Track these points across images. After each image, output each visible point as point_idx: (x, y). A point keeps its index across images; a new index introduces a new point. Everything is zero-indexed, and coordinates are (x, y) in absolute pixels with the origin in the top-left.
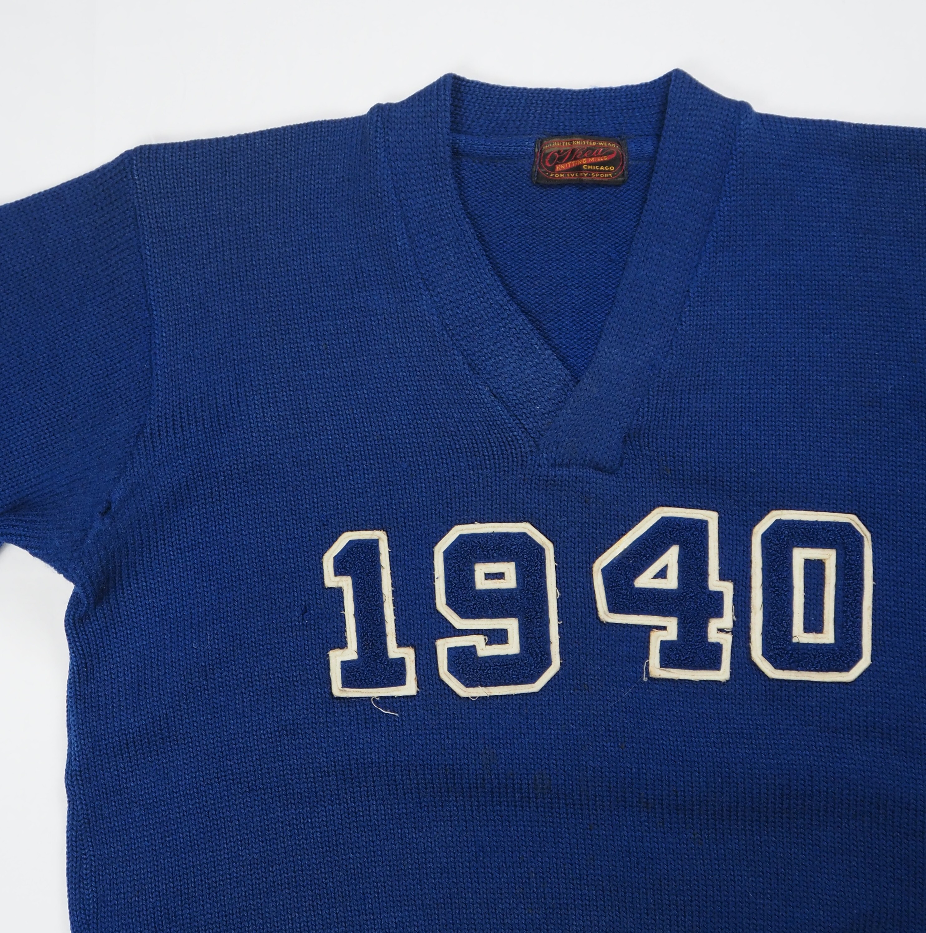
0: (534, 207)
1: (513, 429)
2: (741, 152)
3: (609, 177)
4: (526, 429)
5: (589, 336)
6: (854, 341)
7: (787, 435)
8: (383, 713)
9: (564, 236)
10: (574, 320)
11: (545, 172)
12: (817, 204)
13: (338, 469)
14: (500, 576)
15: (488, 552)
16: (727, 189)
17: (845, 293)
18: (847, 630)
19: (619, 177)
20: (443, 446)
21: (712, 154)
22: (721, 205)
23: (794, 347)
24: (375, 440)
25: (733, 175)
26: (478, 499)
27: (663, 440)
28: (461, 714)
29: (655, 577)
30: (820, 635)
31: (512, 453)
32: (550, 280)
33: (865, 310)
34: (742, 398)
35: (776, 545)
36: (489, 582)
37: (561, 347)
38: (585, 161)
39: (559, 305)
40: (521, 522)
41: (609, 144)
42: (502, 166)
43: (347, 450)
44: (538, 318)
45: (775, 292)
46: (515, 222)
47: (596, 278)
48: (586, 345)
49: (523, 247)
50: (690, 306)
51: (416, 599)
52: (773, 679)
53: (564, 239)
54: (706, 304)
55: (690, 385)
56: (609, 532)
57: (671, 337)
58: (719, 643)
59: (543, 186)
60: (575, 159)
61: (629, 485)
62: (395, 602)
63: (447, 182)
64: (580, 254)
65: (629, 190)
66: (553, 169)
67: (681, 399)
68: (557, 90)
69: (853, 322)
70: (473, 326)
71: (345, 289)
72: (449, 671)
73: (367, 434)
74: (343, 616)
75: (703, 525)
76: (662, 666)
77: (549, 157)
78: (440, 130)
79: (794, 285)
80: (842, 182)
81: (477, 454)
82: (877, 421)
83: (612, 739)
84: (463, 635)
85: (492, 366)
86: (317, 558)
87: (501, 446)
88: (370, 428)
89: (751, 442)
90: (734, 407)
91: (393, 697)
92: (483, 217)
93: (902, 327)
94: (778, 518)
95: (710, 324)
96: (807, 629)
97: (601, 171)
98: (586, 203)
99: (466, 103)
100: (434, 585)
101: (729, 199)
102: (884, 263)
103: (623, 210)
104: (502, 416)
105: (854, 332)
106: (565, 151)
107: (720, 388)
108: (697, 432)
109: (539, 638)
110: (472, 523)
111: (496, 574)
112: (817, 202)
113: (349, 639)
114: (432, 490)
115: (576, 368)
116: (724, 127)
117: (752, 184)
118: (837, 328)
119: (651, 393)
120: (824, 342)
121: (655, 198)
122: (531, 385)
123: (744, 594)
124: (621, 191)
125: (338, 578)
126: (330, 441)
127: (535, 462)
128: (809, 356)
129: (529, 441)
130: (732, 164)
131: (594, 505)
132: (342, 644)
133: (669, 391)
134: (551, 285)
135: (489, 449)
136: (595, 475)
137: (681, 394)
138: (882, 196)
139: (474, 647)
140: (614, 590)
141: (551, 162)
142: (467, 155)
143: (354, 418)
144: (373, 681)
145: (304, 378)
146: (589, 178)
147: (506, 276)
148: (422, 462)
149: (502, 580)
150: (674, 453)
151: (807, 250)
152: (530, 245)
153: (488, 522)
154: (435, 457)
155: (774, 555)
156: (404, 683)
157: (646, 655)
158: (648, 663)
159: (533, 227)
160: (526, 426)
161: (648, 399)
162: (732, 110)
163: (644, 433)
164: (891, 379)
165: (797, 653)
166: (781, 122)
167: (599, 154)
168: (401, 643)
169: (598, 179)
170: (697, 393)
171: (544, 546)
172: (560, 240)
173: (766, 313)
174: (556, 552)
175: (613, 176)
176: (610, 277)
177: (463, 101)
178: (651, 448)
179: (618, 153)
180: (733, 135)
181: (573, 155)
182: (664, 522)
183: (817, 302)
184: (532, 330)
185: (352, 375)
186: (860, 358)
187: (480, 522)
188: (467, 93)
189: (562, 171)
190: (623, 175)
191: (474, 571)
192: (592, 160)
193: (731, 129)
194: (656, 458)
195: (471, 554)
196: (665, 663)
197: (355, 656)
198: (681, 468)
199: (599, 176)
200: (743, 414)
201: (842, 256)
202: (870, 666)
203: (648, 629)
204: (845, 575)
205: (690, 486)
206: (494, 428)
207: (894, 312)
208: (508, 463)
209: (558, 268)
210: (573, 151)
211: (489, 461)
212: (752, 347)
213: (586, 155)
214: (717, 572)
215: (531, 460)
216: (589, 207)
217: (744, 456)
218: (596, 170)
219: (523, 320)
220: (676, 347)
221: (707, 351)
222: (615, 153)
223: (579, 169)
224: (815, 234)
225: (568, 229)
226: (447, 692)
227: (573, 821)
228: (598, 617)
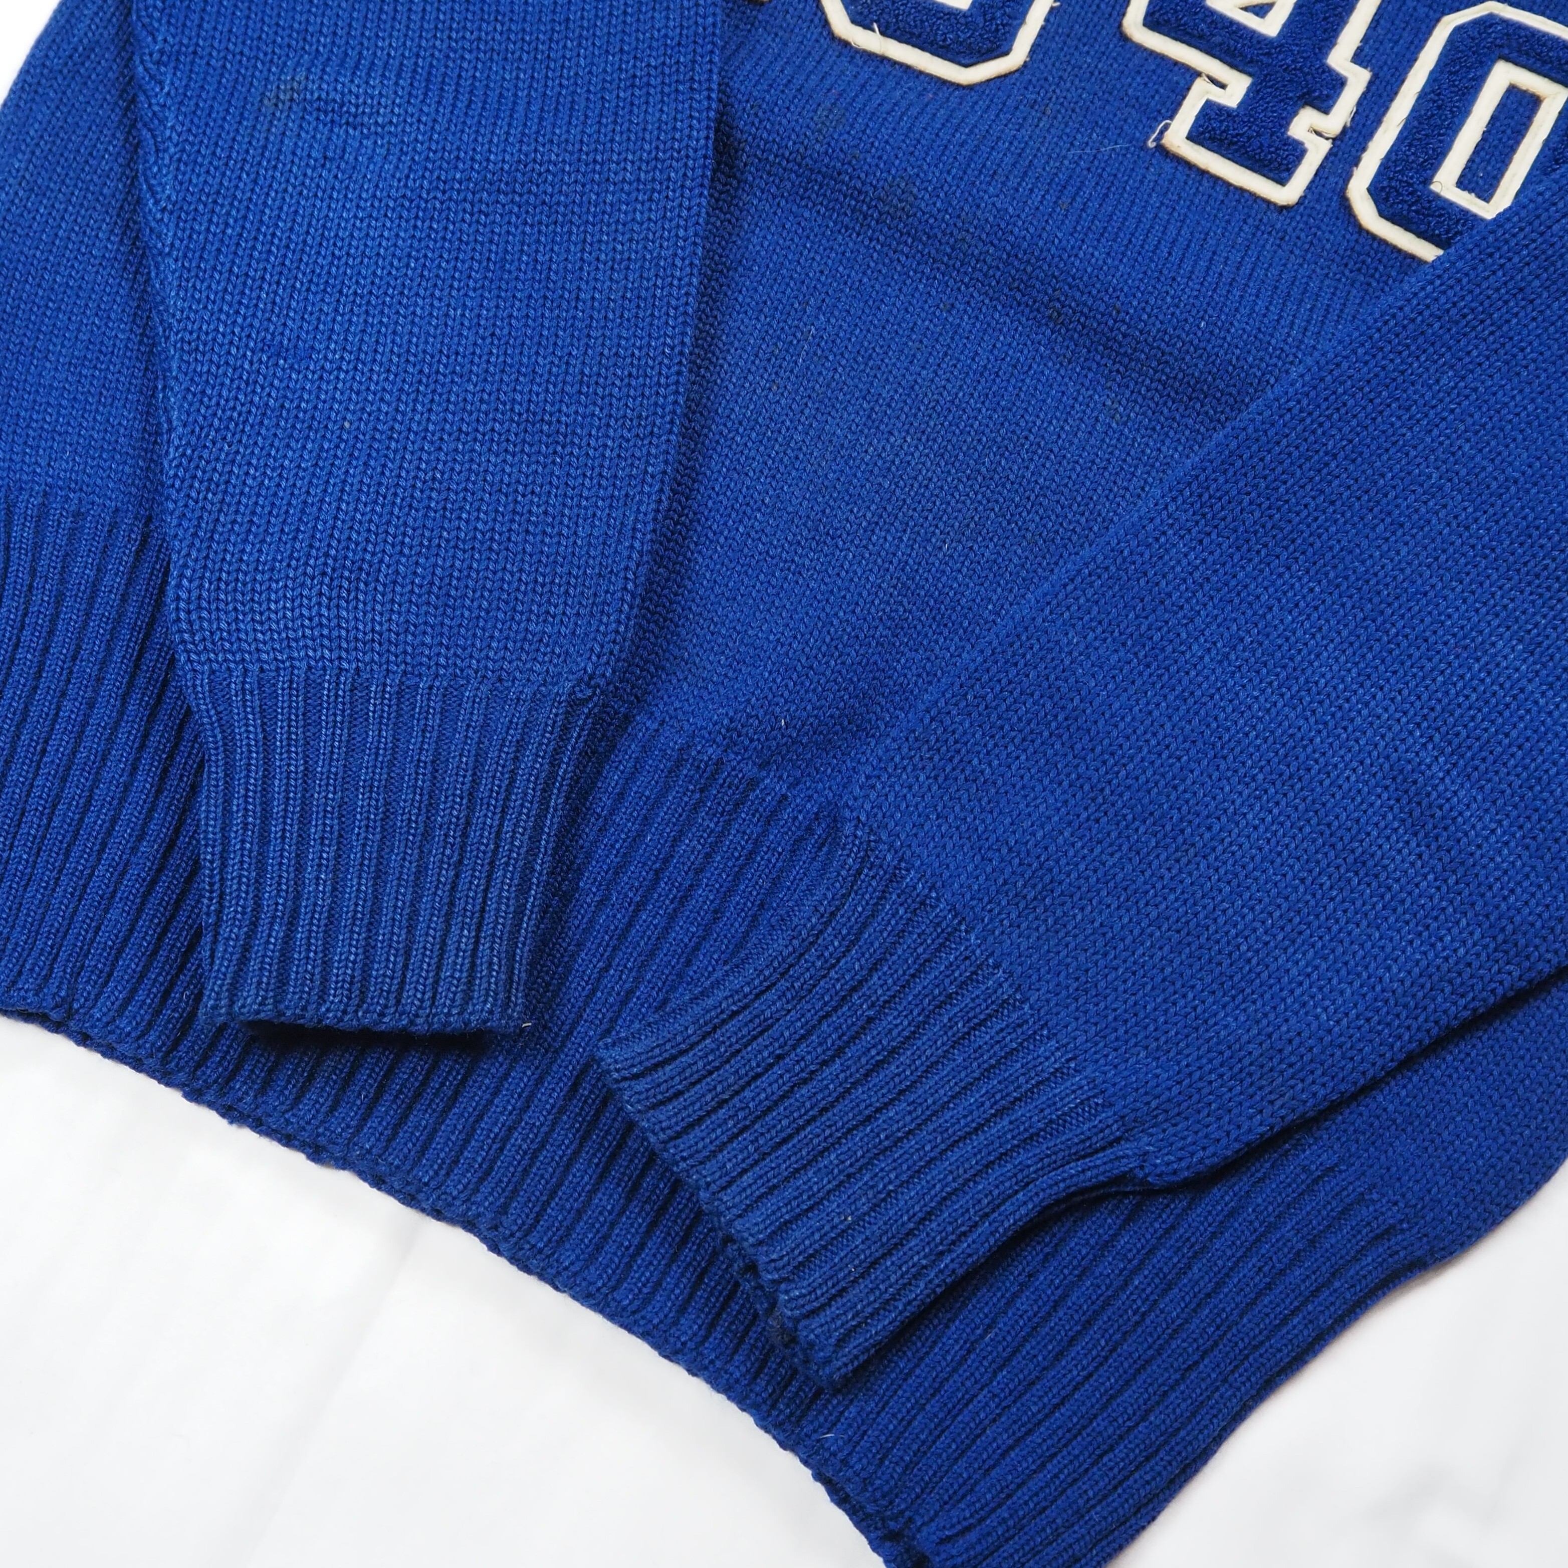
83: (1051, 191)
123: (1381, 100)
226: (816, 21)
227: (921, 287)
228: (1120, 25)
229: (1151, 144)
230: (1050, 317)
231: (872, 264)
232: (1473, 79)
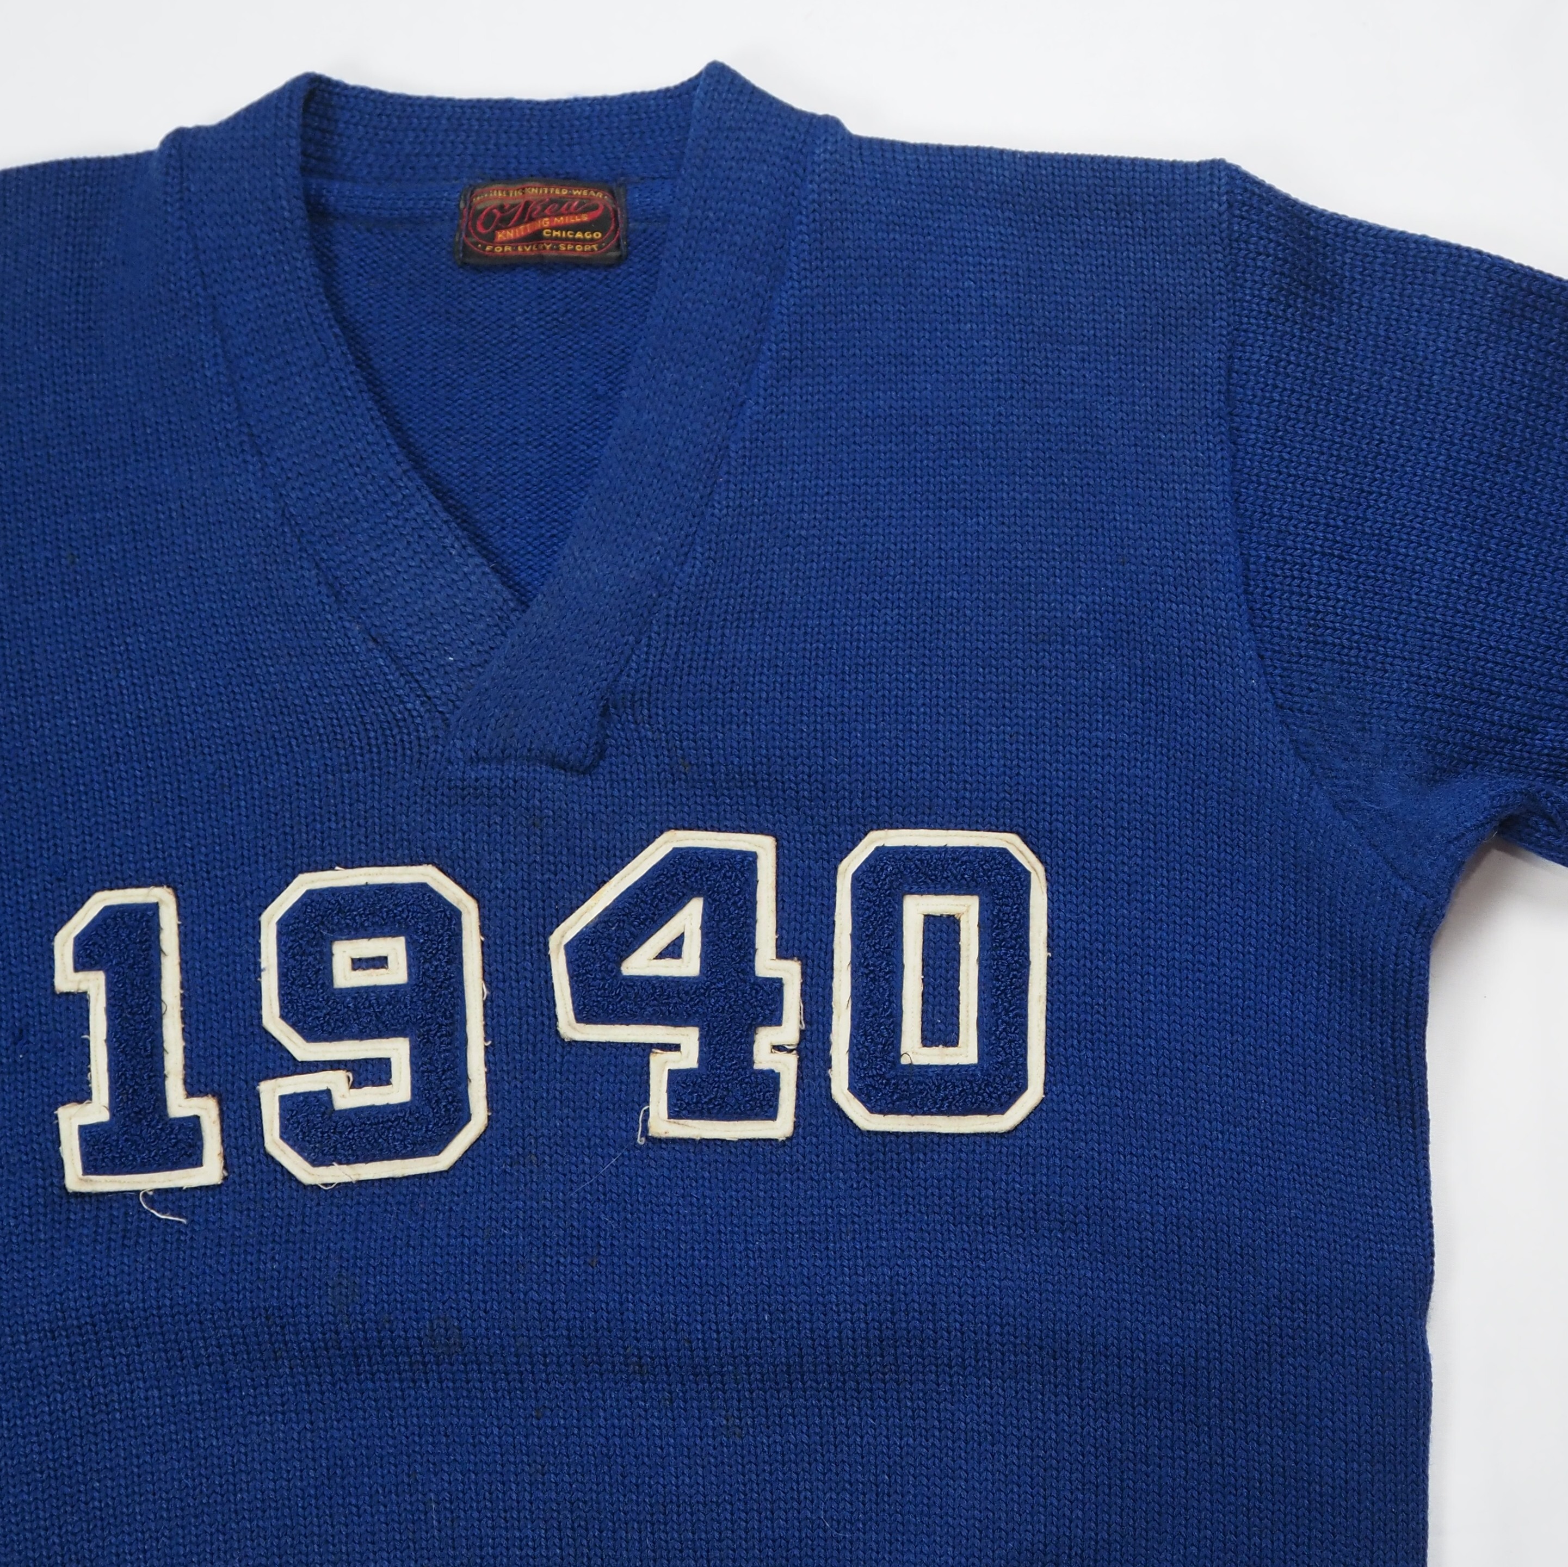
0: (460, 307)
1: (406, 699)
2: (814, 201)
3: (593, 250)
4: (429, 698)
5: (555, 532)
6: (1018, 530)
7: (896, 696)
8: (159, 1219)
9: (515, 357)
10: (529, 504)
11: (476, 244)
12: (955, 292)
13: (88, 777)
14: (380, 962)
15: (354, 919)
16: (795, 268)
17: (1003, 445)
18: (998, 1039)
19: (608, 251)
20: (280, 732)
21: (766, 207)
22: (784, 295)
23: (914, 542)
24: (156, 725)
25: (802, 241)
26: (340, 826)
27: (675, 712)
28: (304, 1215)
29: (661, 956)
30: (951, 1050)
31: (402, 741)
32: (489, 435)
33: (1038, 475)
34: (819, 633)
35: (872, 890)
36: (359, 973)
37: (504, 552)
38: (546, 222)
39: (502, 478)
40: (420, 864)
41: (592, 193)
42: (405, 236)
43: (104, 744)
44: (465, 502)
45: (882, 447)
46: (429, 333)
47: (570, 429)
48: (548, 547)
49: (441, 376)
50: (728, 473)
51: (224, 1009)
52: (869, 1132)
53: (515, 361)
54: (758, 470)
55: (726, 612)
56: (579, 878)
57: (694, 529)
58: (773, 1071)
59: (477, 269)
60: (531, 220)
61: (616, 793)
62: (185, 1016)
63: (299, 264)
64: (543, 388)
65: (632, 273)
66: (491, 239)
67: (710, 637)
68: (508, 101)
69: (1018, 496)
70: (340, 517)
71: (112, 456)
72: (281, 1137)
73: (143, 714)
74: (86, 1044)
75: (748, 860)
76: (671, 1116)
77: (482, 216)
78: (279, 171)
79: (916, 432)
80: (1000, 253)
81: (341, 745)
82: (1057, 667)
83: (576, 1251)
84: (310, 1072)
85: (371, 587)
86: (45, 940)
87: (384, 729)
88: (148, 704)
89: (832, 710)
90: (805, 649)
91: (180, 1189)
92: (370, 325)
93: (1101, 502)
94: (880, 844)
95: (765, 504)
96: (928, 1040)
97: (576, 241)
98: (554, 297)
99: (342, 125)
100: (260, 983)
101: (796, 284)
102: (1072, 392)
103: (622, 310)
104: (385, 674)
105: (1018, 513)
106: (513, 206)
107: (780, 617)
108: (735, 695)
109: (444, 1072)
110: (332, 868)
111: (373, 959)
112: (957, 287)
113: (94, 1085)
114: (258, 811)
115: (529, 588)
116: (787, 158)
117: (839, 257)
118: (990, 507)
119: (656, 628)
120: (965, 533)
121: (668, 286)
122: (440, 619)
123: (821, 982)
124: (618, 275)
125: (81, 975)
126: (74, 729)
127: (442, 755)
128: (940, 557)
129: (432, 719)
130: (801, 223)
131: (551, 830)
132: (83, 1095)
133: (688, 625)
134: (489, 442)
135: (363, 734)
136: (550, 776)
137: (710, 629)
138: (1069, 276)
139: (328, 1092)
140: (582, 981)
141: (486, 226)
142: (344, 217)
143: (120, 685)
144: (135, 1159)
145: (30, 616)
146: (554, 253)
147: (410, 428)
148: (241, 762)
149: (382, 971)
150: (694, 734)
151: (937, 372)
152: (453, 373)
153: (361, 866)
154: (266, 753)
155: (868, 909)
156: (198, 1163)
157: (645, 1098)
158: (647, 1113)
159: (460, 342)
160: (430, 693)
161: (650, 638)
162: (802, 129)
163: (641, 699)
164: (1081, 594)
165: (906, 1083)
166: (894, 151)
167: (572, 209)
168: (193, 1089)
169: (571, 254)
170: (738, 627)
171: (460, 907)
172: (509, 364)
173: (866, 484)
174: (482, 917)
175: (600, 248)
176: (596, 427)
177: (336, 121)
178: (655, 727)
179: (605, 207)
180: (800, 172)
181: (526, 213)
182: (678, 856)
183: (956, 462)
184: (446, 522)
185: (119, 609)
186: (1028, 558)
187: (346, 867)
188: (342, 108)
189: (510, 242)
190: (618, 246)
191: (331, 955)
192: (560, 220)
193: (798, 163)
194: (664, 744)
195: (322, 923)
196: (677, 1111)
197: (104, 1116)
198: (708, 760)
199: (574, 250)
200: (820, 662)
201: (999, 380)
202: (1042, 1101)
203: (646, 1049)
204: (994, 940)
205: (726, 792)
206: (371, 697)
207: (1086, 476)
208: (395, 760)
209: (502, 413)
210: (527, 204)
211: (362, 755)
212: (839, 543)
213: (546, 211)
214: (773, 944)
215: (436, 751)
216: (560, 304)
217: (819, 735)
218: (567, 239)
219: (431, 505)
220: (702, 546)
221: (758, 552)
222: (601, 207)
223: (537, 237)
224: (952, 344)
225: (522, 344)
226: (279, 1176)
227: (507, 1404)
228: (557, 1032)
229: (641, 1141)
230: (634, 1372)
231: (454, 1403)
232: (890, 936)
